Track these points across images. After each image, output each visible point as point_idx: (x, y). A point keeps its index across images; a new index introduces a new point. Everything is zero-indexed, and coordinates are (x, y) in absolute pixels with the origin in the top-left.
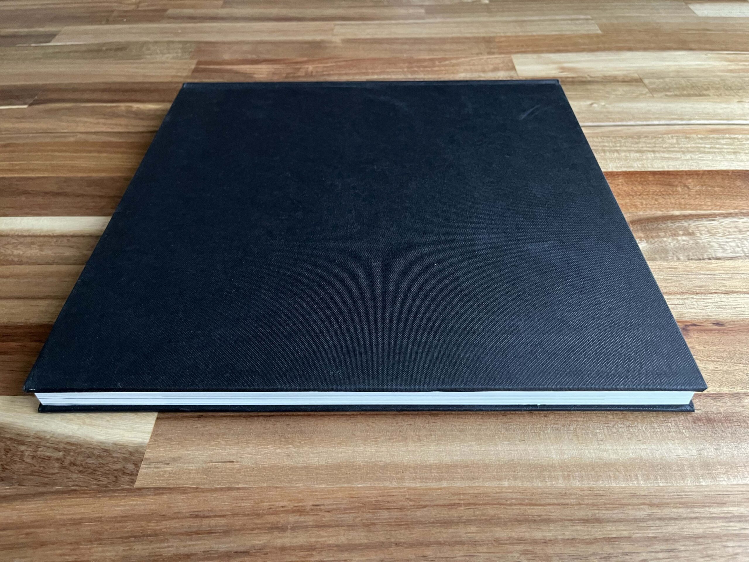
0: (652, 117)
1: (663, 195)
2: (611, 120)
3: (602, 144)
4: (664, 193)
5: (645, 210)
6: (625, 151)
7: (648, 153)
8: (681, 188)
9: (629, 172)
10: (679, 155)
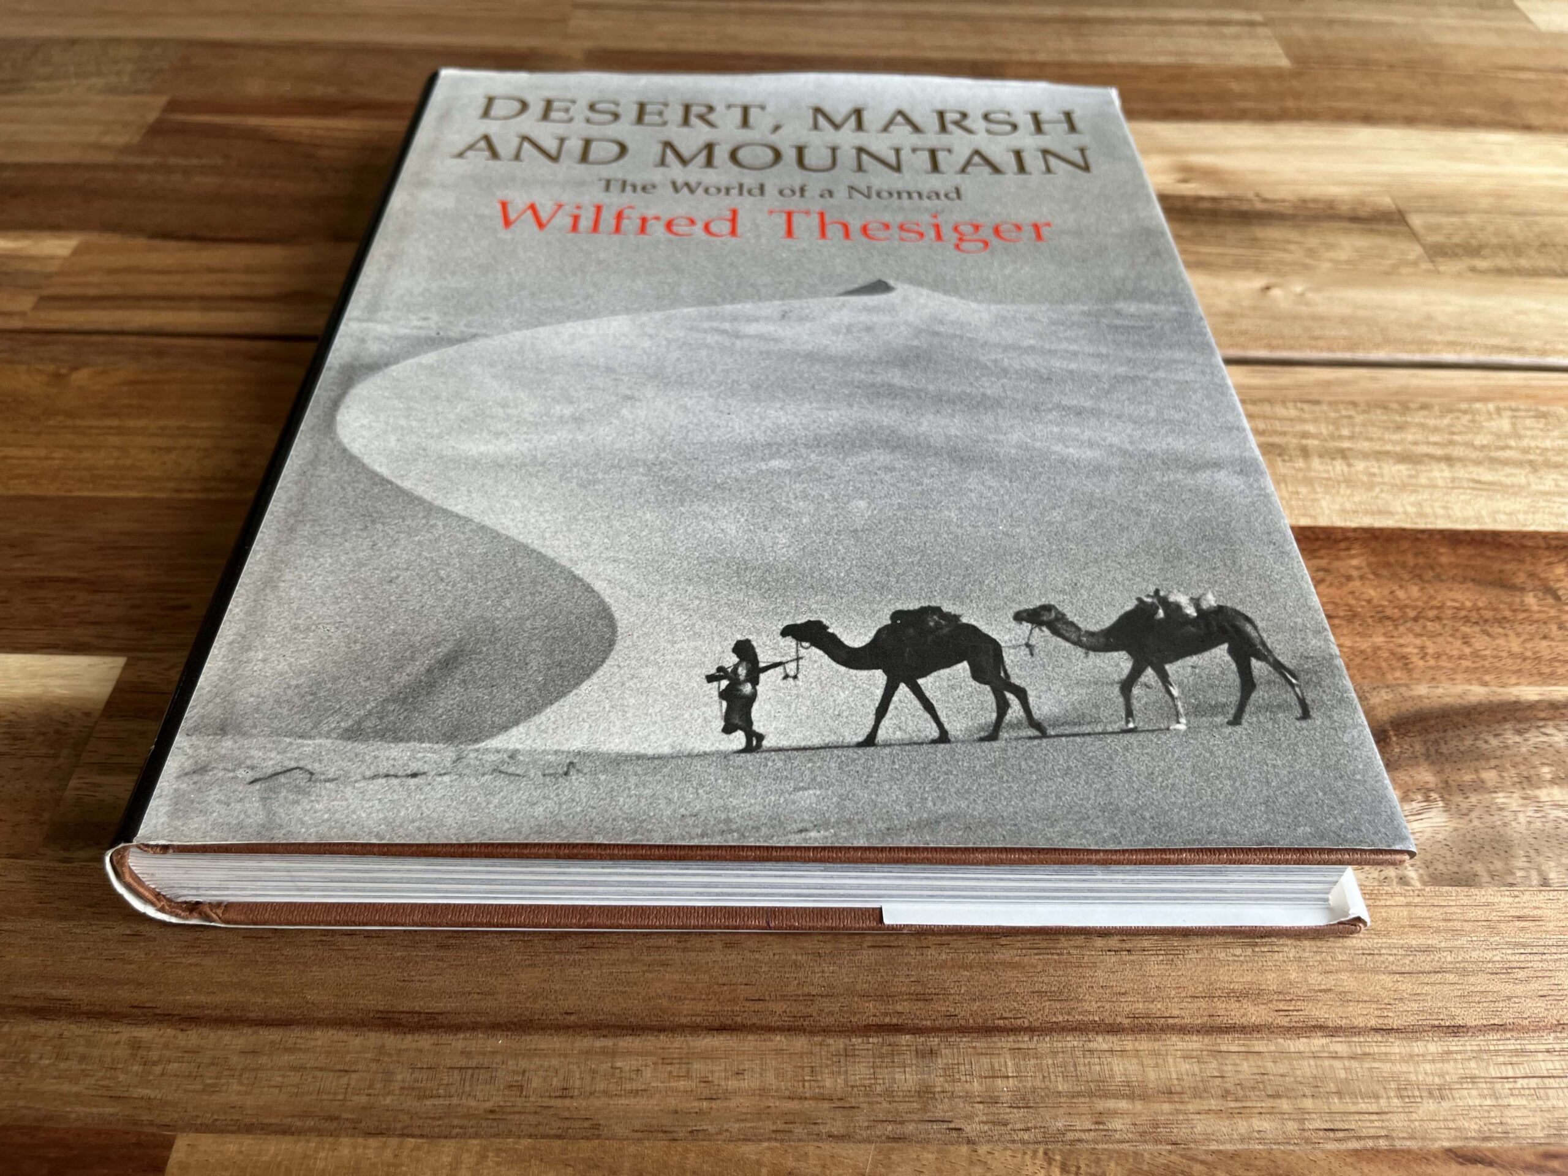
0: (1438, 338)
1: (1486, 621)
2: (1321, 343)
3: (1299, 427)
4: (1488, 614)
5: (1433, 679)
6: (1365, 456)
7: (1435, 466)
8: (1535, 596)
9: (1381, 530)
10: (1521, 477)
